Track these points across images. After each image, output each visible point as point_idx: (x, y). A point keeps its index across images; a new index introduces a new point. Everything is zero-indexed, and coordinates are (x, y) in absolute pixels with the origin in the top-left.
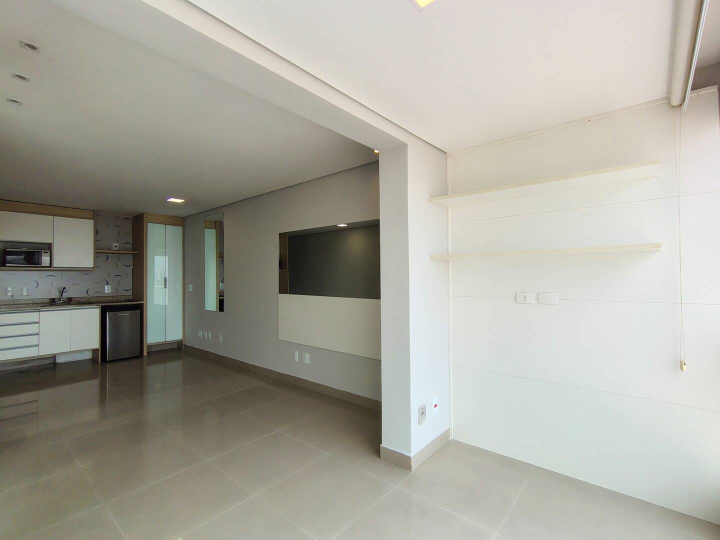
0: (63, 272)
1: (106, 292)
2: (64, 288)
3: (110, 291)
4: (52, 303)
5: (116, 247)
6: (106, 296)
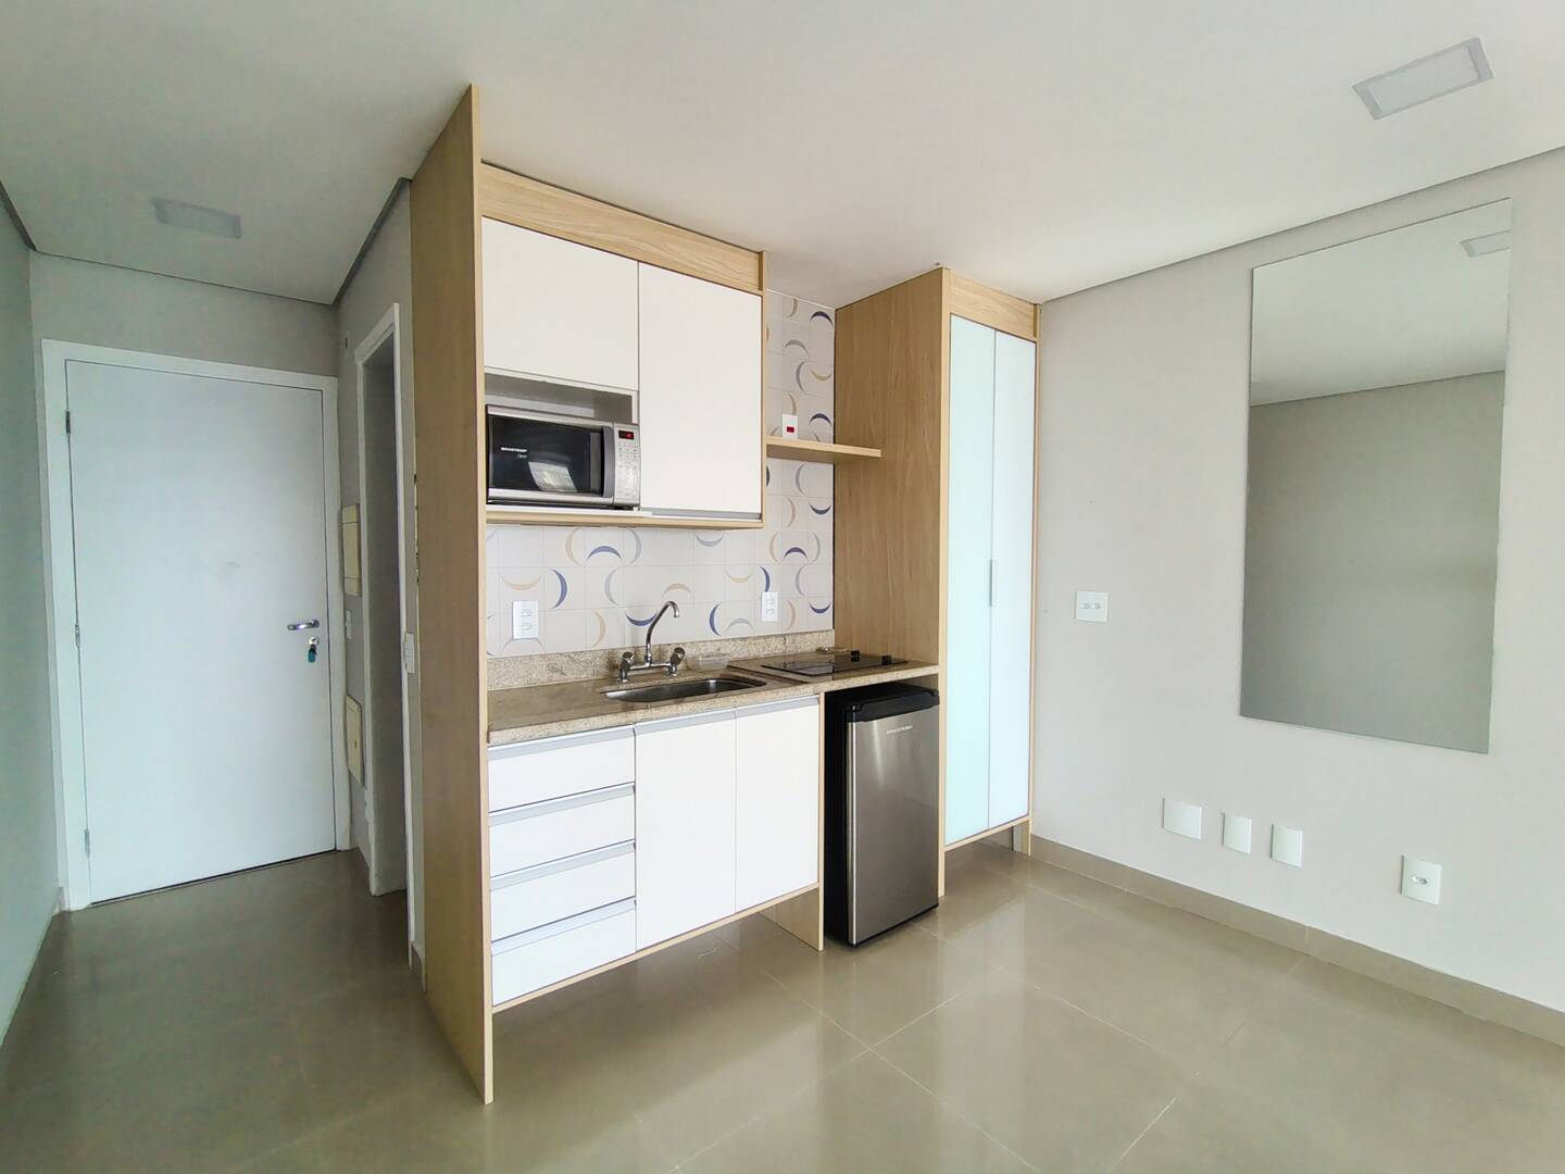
1: (765, 618)
2: (671, 605)
3: (775, 617)
5: (790, 430)
6: (765, 637)
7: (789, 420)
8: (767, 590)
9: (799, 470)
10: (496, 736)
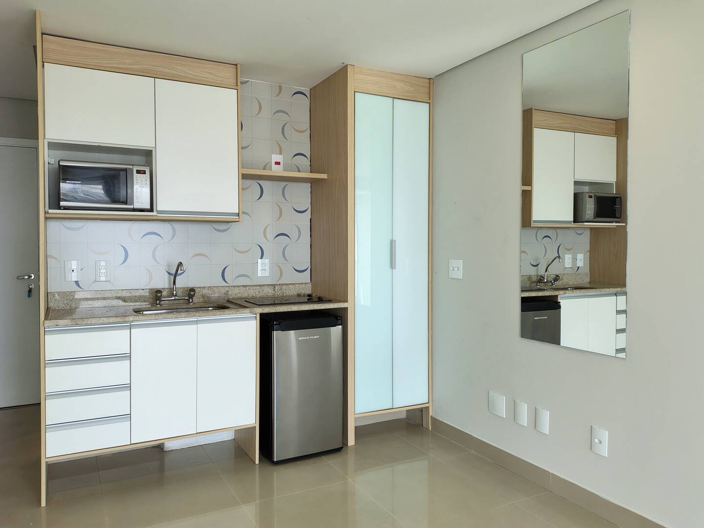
1: (260, 274)
2: (180, 264)
3: (267, 274)
4: (156, 300)
5: (278, 163)
6: (260, 286)
7: (276, 158)
8: (261, 258)
9: (284, 188)
10: (47, 323)
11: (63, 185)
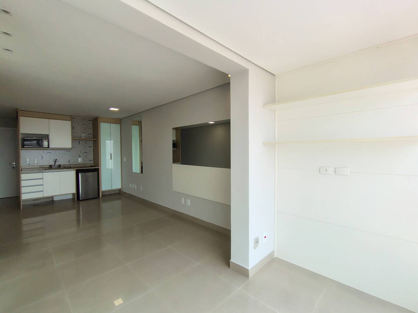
0: (56, 151)
2: (56, 159)
3: (81, 161)
4: (51, 167)
6: (79, 164)
7: (83, 135)
8: (80, 158)
9: (85, 142)
10: (22, 172)
11: (25, 142)
